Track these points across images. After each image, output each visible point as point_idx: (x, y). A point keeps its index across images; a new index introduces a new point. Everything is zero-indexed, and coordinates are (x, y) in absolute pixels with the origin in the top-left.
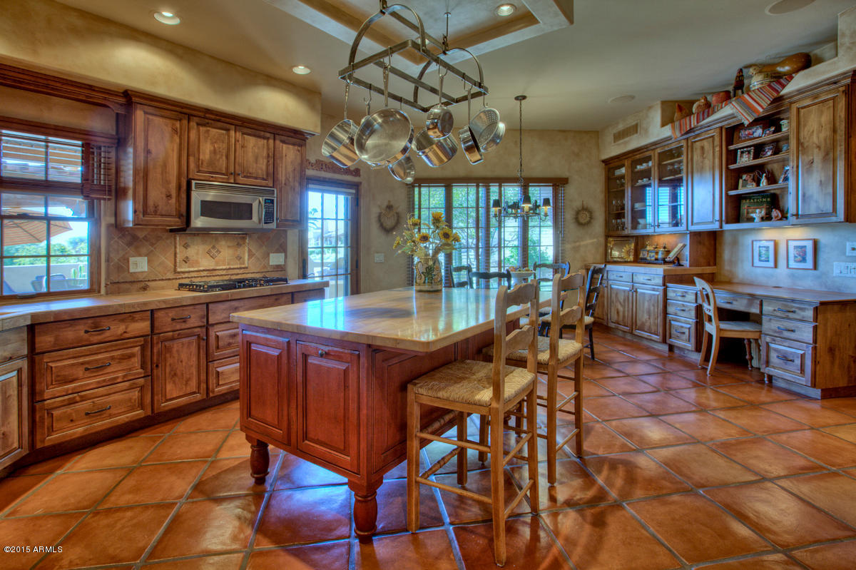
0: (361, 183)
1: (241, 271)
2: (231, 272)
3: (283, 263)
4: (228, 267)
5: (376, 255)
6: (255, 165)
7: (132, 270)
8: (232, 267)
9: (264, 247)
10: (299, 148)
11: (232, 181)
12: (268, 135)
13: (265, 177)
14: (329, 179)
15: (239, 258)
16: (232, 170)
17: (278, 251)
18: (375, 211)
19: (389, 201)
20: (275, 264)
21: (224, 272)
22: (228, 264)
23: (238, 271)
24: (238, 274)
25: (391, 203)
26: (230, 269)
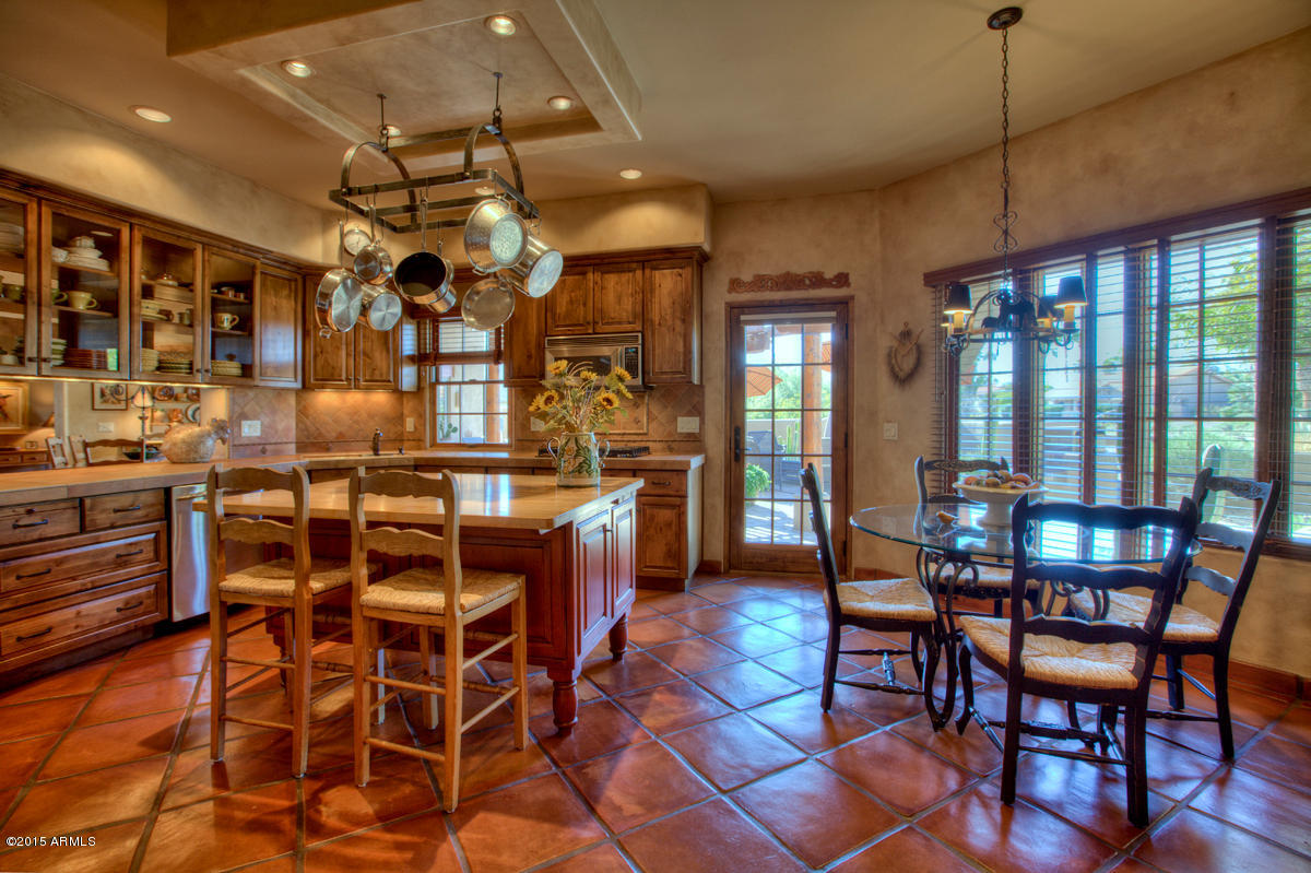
0: (852, 298)
1: (640, 438)
2: (626, 438)
3: (697, 431)
4: (623, 431)
5: (886, 426)
6: (618, 307)
7: (533, 429)
8: (627, 432)
9: (669, 409)
10: (680, 271)
11: (591, 331)
12: (634, 265)
13: (631, 320)
14: (781, 301)
15: (637, 421)
16: (590, 318)
17: (689, 414)
18: (885, 343)
19: (906, 324)
20: (685, 431)
21: (619, 438)
22: (624, 428)
23: (635, 438)
24: (634, 441)
25: (910, 326)
26: (624, 434)
